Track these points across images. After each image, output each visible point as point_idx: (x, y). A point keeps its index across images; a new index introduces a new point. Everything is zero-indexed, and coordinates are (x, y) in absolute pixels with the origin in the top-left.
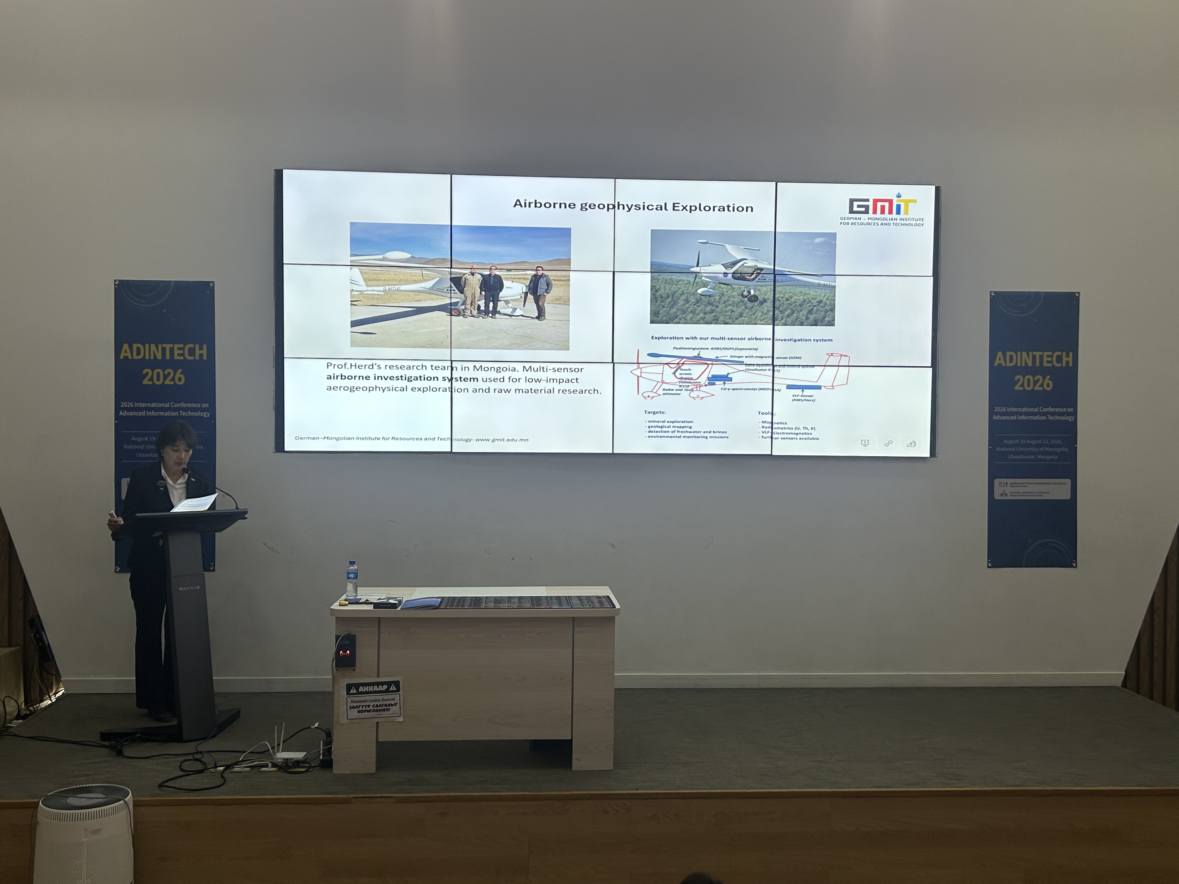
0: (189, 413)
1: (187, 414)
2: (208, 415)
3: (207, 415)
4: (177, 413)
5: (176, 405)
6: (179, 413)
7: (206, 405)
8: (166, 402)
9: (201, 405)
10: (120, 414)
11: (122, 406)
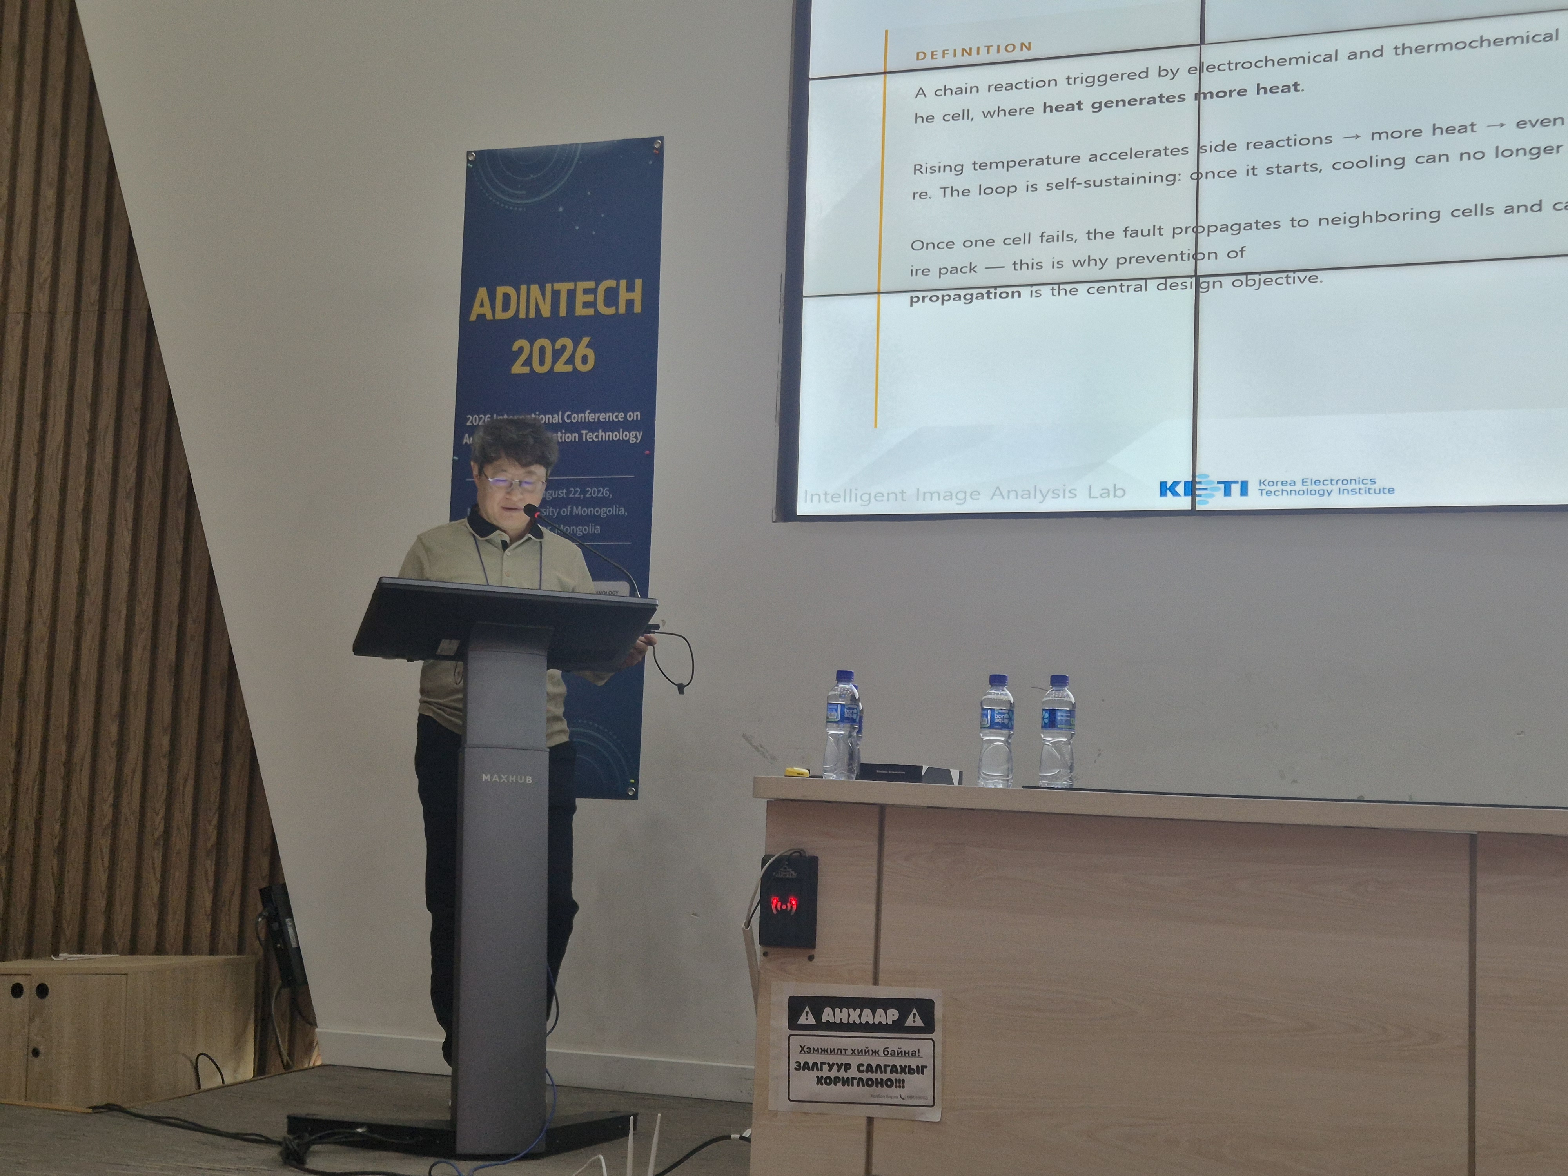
0: (601, 433)
1: (597, 437)
2: (639, 438)
3: (636, 437)
4: (577, 435)
5: (576, 418)
6: (581, 436)
7: (634, 416)
8: (553, 412)
9: (626, 416)
10: (465, 441)
11: (469, 424)
